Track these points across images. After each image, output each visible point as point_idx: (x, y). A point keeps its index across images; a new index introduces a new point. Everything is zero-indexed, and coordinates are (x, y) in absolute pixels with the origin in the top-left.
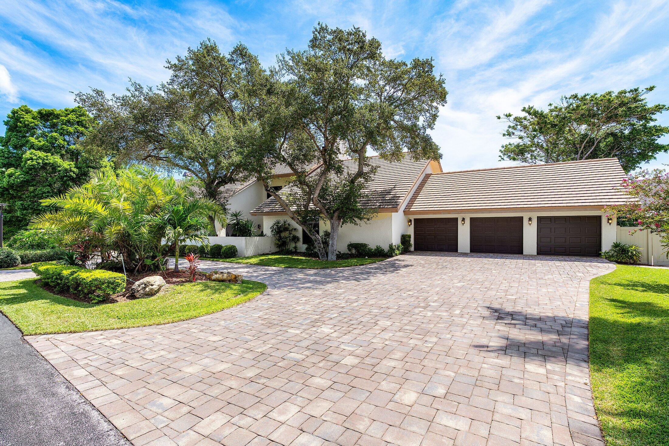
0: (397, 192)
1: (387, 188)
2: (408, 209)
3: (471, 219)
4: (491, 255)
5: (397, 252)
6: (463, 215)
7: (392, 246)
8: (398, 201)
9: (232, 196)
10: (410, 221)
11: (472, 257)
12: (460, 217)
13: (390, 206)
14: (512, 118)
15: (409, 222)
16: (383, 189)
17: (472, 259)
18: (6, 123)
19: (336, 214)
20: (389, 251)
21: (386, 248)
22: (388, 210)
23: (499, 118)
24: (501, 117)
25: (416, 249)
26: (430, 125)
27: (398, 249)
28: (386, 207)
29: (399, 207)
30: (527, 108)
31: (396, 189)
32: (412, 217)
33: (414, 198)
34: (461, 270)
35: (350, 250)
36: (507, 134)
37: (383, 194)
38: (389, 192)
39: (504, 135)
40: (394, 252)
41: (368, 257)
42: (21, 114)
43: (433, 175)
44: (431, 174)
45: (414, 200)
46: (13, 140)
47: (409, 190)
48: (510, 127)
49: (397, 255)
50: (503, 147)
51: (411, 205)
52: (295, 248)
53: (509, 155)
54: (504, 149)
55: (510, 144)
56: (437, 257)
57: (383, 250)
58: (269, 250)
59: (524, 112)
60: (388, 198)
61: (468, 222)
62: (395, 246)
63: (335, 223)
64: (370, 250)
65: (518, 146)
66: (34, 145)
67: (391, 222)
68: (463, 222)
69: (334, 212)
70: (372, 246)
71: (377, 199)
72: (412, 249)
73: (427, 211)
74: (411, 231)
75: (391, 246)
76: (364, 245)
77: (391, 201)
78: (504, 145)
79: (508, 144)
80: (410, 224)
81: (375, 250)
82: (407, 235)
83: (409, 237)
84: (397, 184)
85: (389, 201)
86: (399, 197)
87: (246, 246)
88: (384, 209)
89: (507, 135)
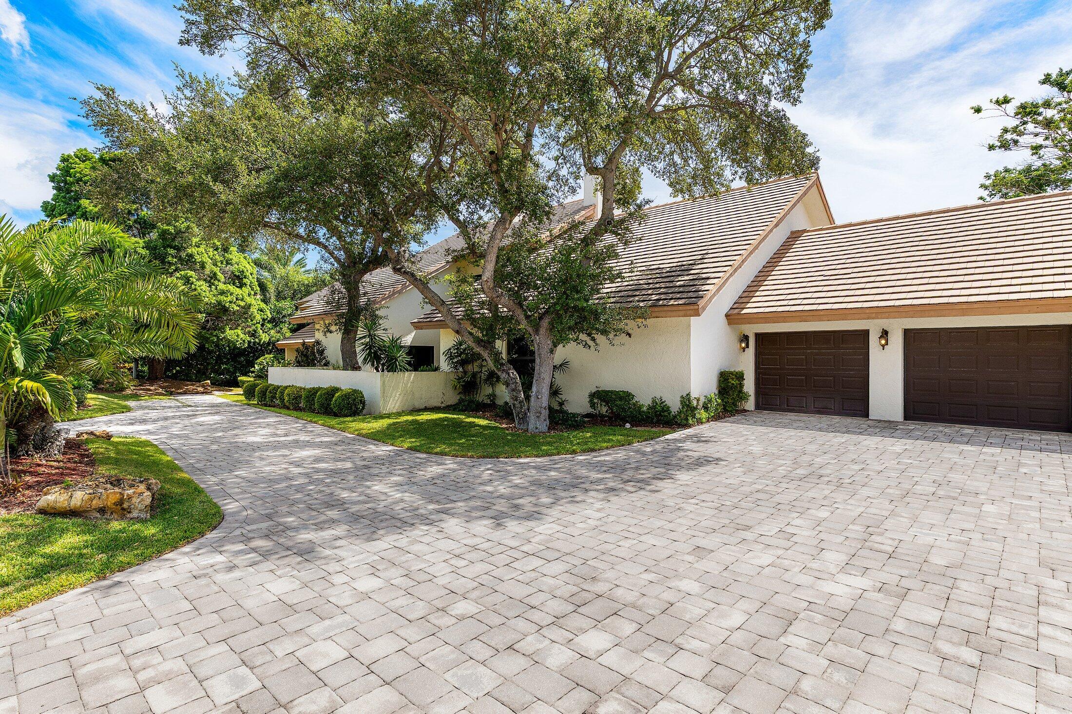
0: (706, 268)
1: (686, 260)
2: (736, 311)
3: (907, 332)
4: (968, 430)
5: (704, 415)
6: (884, 323)
7: (689, 400)
8: (704, 288)
9: (400, 292)
10: (745, 338)
11: (908, 435)
12: (874, 327)
13: (681, 302)
14: (1011, 108)
15: (741, 341)
16: (675, 265)
17: (908, 444)
18: (53, 178)
19: (545, 323)
20: (680, 412)
21: (675, 405)
22: (674, 311)
23: (978, 110)
24: (983, 108)
25: (759, 407)
26: (791, 93)
27: (706, 408)
28: (672, 302)
29: (701, 303)
30: (1054, 76)
31: (705, 261)
32: (752, 330)
33: (755, 283)
34: (865, 492)
35: (593, 405)
36: (999, 144)
37: (673, 274)
38: (684, 269)
39: (991, 148)
40: (694, 416)
41: (632, 426)
42: (73, 161)
43: (809, 231)
44: (805, 231)
45: (755, 289)
46: (59, 205)
47: (736, 264)
48: (1006, 131)
49: (702, 423)
50: (988, 177)
51: (745, 300)
52: (493, 396)
53: (1004, 191)
54: (990, 181)
55: (1007, 170)
56: (805, 433)
57: (669, 407)
58: (440, 400)
59: (1047, 87)
60: (682, 283)
61: (897, 342)
62: (698, 400)
63: (543, 342)
64: (638, 407)
65: (1028, 170)
66: (86, 211)
67: (688, 340)
68: (883, 342)
69: (541, 318)
70: (644, 399)
71: (658, 286)
72: (750, 405)
73: (785, 315)
74: (747, 364)
75: (686, 402)
76: (626, 396)
77: (687, 289)
78: (992, 173)
79: (1001, 169)
80: (743, 345)
81: (650, 408)
82: (732, 373)
83: (740, 376)
84: (710, 251)
85: (681, 289)
86: (708, 278)
87: (384, 392)
88: (666, 308)
89: (1000, 148)
